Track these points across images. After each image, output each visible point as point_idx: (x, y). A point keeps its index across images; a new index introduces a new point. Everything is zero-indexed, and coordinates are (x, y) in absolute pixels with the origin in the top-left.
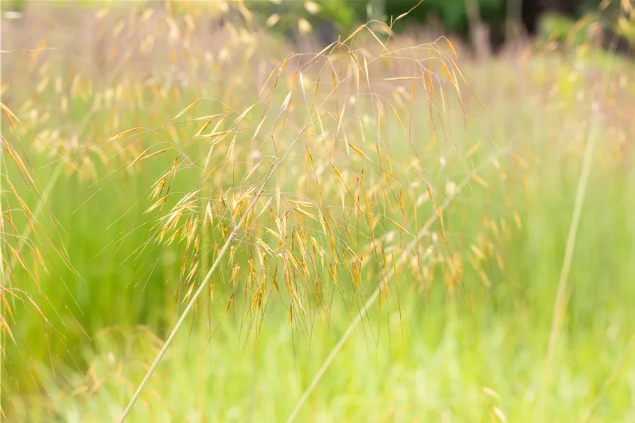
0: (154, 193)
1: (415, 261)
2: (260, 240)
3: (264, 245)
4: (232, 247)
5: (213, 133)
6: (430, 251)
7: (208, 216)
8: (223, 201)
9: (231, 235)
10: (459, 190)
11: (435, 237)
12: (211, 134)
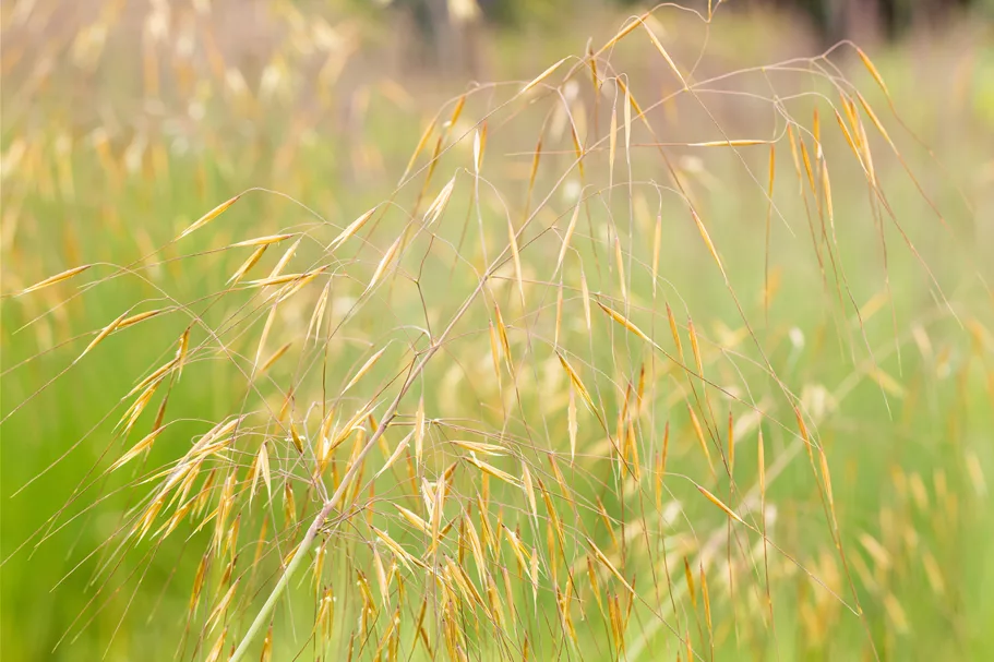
0: (129, 417)
1: (727, 572)
2: (385, 534)
3: (395, 547)
4: (318, 550)
5: (274, 276)
6: (760, 549)
7: (261, 479)
8: (297, 442)
9: (316, 522)
10: (834, 404)
11: (771, 515)
12: (270, 279)
